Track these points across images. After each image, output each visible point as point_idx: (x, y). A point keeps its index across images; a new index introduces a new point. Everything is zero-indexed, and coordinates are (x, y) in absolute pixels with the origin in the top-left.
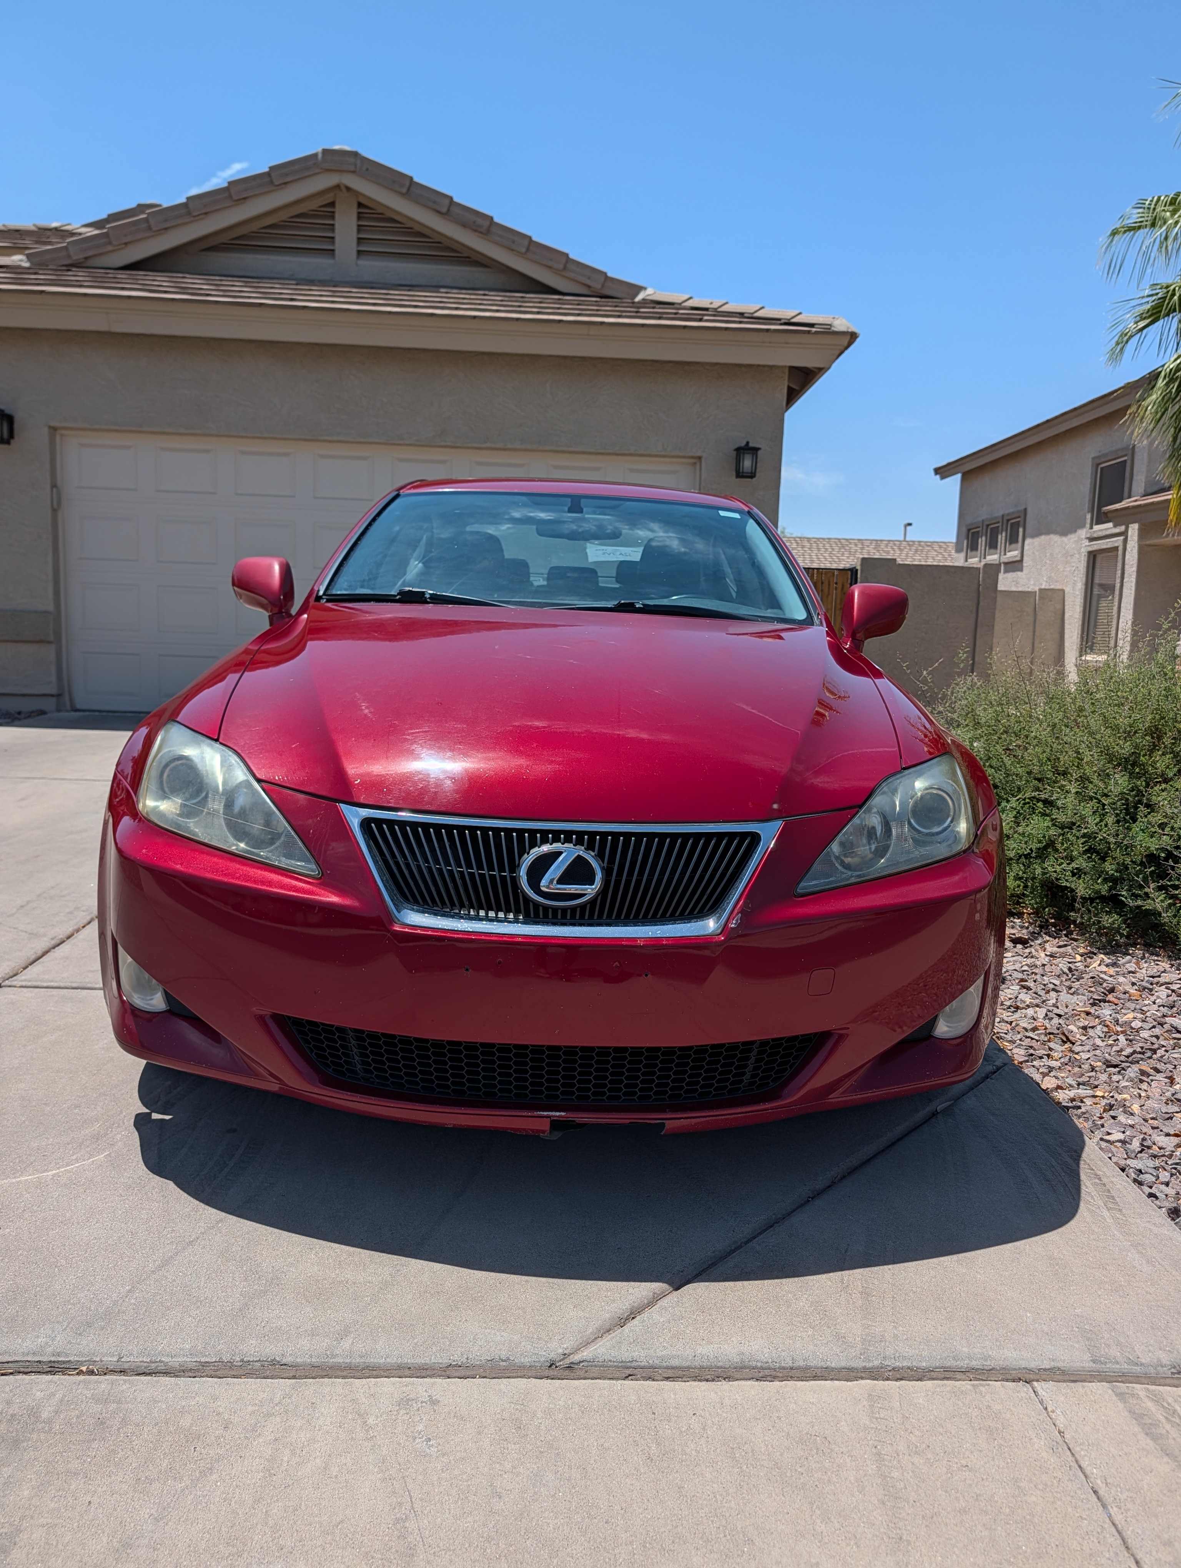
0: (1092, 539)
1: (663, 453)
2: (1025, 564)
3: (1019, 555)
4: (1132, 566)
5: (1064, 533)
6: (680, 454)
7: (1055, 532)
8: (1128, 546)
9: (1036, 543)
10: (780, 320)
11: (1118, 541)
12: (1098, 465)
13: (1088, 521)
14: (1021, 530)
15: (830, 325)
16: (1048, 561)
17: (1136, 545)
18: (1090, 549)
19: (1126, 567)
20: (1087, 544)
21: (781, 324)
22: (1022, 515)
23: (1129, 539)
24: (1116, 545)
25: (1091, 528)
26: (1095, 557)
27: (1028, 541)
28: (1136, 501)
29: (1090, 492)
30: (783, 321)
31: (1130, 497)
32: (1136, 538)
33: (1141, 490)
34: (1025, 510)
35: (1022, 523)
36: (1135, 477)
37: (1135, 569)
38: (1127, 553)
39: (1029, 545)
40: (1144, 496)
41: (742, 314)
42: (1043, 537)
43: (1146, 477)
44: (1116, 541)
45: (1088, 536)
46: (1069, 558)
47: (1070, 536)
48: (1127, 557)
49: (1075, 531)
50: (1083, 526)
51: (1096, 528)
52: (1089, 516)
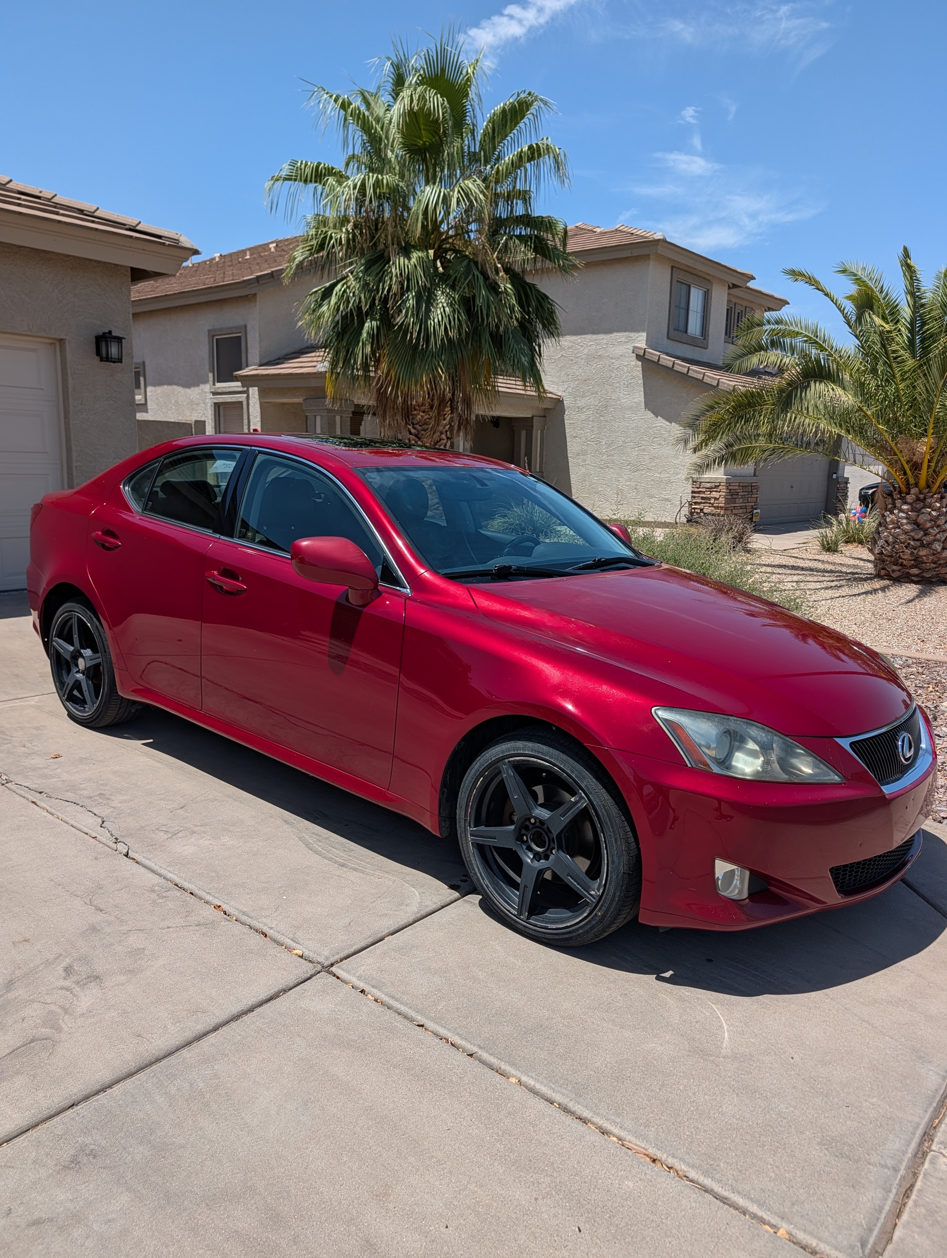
0: (214, 394)
1: (29, 333)
2: (149, 407)
3: (144, 400)
4: (256, 417)
5: (187, 385)
6: (45, 335)
7: (177, 384)
8: (250, 402)
9: (159, 392)
10: (125, 225)
11: (242, 397)
12: (213, 336)
13: (211, 379)
14: (142, 379)
15: (177, 240)
16: (173, 407)
17: (258, 401)
18: (216, 401)
19: (251, 417)
20: (211, 396)
21: (127, 230)
22: (142, 367)
23: (251, 396)
24: (240, 400)
25: (214, 385)
26: (219, 406)
27: (149, 389)
28: (253, 370)
29: (209, 356)
30: (127, 227)
31: (247, 366)
32: (257, 396)
33: (257, 361)
34: (144, 362)
35: (142, 373)
36: (249, 350)
37: (259, 419)
38: (250, 407)
39: (151, 392)
40: (260, 366)
41: (81, 211)
42: (166, 387)
43: (260, 352)
44: (240, 397)
45: (213, 390)
46: (195, 406)
47: (192, 389)
48: (251, 410)
49: (198, 385)
50: (206, 382)
51: (218, 385)
52: (211, 375)
